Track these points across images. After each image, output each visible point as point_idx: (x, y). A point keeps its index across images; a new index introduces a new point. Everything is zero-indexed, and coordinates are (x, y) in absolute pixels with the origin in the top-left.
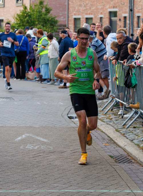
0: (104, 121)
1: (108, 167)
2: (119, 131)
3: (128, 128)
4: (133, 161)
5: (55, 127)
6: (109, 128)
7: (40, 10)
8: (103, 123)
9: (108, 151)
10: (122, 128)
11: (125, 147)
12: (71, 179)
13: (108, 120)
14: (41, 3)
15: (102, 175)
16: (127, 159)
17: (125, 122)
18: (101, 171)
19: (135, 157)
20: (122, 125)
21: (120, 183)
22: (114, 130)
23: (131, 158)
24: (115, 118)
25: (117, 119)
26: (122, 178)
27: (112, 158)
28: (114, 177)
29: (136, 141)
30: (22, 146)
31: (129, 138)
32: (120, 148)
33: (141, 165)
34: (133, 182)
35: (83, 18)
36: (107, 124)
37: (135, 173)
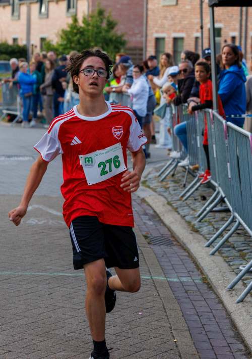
0: (157, 190)
2: (171, 205)
3: (186, 200)
4: (175, 243)
6: (158, 200)
7: (99, 24)
8: (154, 193)
9: (146, 229)
10: (177, 200)
11: (171, 224)
13: (163, 189)
14: (101, 13)
16: (167, 240)
19: (179, 238)
20: (179, 196)
22: (166, 202)
23: (173, 239)
24: (174, 186)
25: (176, 188)
27: (146, 238)
29: (188, 218)
31: (181, 214)
32: (163, 227)
33: (183, 247)
34: (159, 267)
35: (169, 37)
36: (160, 195)
37: (169, 258)
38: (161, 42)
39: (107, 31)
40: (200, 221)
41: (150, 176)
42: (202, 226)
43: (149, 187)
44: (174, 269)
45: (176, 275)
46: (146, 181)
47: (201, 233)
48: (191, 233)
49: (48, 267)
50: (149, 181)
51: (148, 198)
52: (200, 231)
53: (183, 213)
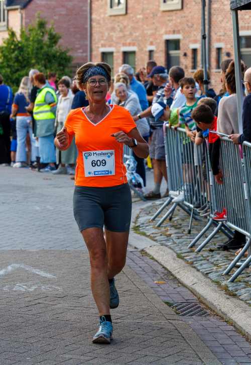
0: (156, 238)
1: (162, 324)
2: (182, 258)
3: (199, 251)
4: (209, 311)
5: (66, 250)
6: (164, 251)
7: (40, 38)
8: (155, 243)
9: (164, 294)
10: (188, 252)
11: (194, 286)
13: (163, 238)
14: (42, 25)
15: (151, 337)
16: (197, 308)
17: (194, 240)
18: (150, 330)
20: (188, 247)
21: (184, 351)
22: (175, 255)
23: (204, 306)
24: (176, 233)
25: (179, 235)
26: (187, 343)
27: (170, 306)
28: (173, 340)
29: (213, 276)
30: (7, 286)
31: (201, 270)
32: (184, 289)
33: (222, 318)
34: (207, 350)
35: (118, 52)
36: (162, 245)
37: (213, 334)
39: (50, 46)
40: (232, 281)
41: (141, 220)
42: (238, 287)
43: (144, 234)
44: (226, 351)
45: (233, 361)
46: (139, 226)
47: (241, 297)
48: (228, 298)
49: (67, 356)
50: (142, 227)
51: (149, 249)
52: (238, 295)
53: (204, 270)
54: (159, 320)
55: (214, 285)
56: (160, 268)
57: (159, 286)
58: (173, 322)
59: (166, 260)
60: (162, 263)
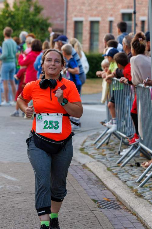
0: (95, 157)
1: (86, 213)
2: (111, 171)
3: (123, 166)
4: (122, 206)
6: (99, 166)
8: (93, 160)
9: (93, 194)
10: (115, 167)
11: (115, 189)
12: (37, 224)
13: (100, 156)
15: (77, 221)
16: (114, 204)
17: (120, 159)
18: (77, 217)
19: (124, 202)
20: (117, 163)
22: (106, 168)
23: (119, 203)
24: (109, 154)
25: (112, 155)
26: (101, 226)
27: (95, 202)
28: (91, 223)
29: (129, 183)
31: (122, 179)
32: (108, 192)
33: (130, 211)
35: (86, 21)
36: (98, 161)
37: (121, 221)
38: (80, 25)
39: (35, 15)
40: (142, 187)
41: (87, 144)
42: (144, 191)
43: (87, 154)
46: (84, 148)
47: (145, 198)
48: (136, 198)
50: (86, 148)
51: (88, 164)
52: (144, 196)
53: (124, 179)
54: (85, 210)
55: (129, 189)
56: (94, 177)
57: (90, 189)
58: (95, 212)
59: (99, 171)
60: (96, 174)
